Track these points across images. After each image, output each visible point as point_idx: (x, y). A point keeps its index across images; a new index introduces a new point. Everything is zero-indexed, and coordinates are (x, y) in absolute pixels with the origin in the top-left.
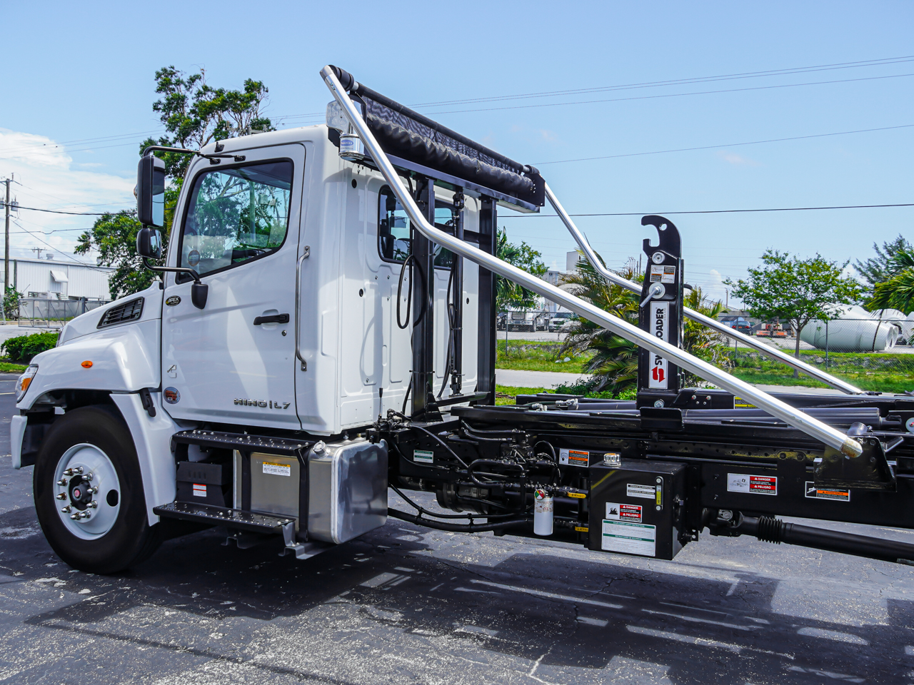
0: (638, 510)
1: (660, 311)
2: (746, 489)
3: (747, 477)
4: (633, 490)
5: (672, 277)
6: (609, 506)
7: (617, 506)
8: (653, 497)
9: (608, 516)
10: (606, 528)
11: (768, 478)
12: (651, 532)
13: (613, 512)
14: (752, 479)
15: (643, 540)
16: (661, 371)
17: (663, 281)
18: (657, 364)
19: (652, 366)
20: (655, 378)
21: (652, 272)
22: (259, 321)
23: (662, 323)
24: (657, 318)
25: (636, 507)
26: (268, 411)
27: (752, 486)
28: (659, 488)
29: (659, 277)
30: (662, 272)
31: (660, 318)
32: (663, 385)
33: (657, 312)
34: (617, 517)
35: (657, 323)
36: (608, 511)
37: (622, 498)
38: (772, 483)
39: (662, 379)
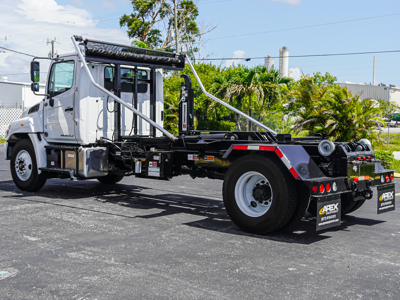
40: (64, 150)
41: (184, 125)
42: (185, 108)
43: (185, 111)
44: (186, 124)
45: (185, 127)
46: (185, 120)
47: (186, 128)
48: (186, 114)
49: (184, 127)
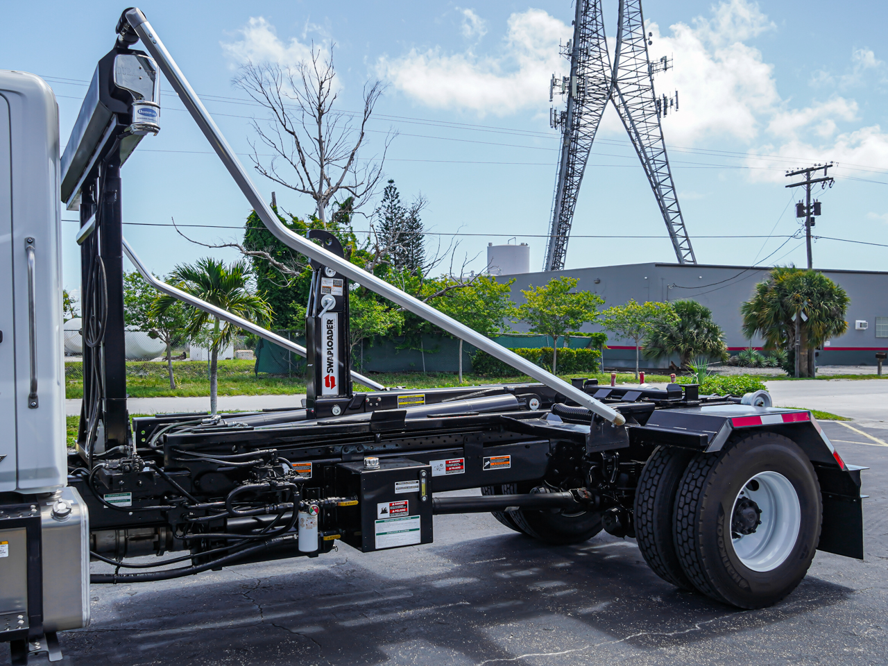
0: (405, 505)
1: (330, 322)
2: (443, 472)
3: (443, 462)
4: (401, 488)
5: (341, 289)
6: (381, 506)
7: (386, 505)
8: (417, 490)
9: (380, 516)
10: (378, 527)
11: (458, 460)
12: (416, 522)
13: (384, 511)
14: (447, 463)
15: (411, 530)
16: (333, 378)
17: (333, 293)
18: (328, 372)
19: (324, 374)
20: (327, 385)
21: (323, 285)
23: (332, 333)
24: (328, 328)
25: (403, 502)
27: (447, 469)
28: (423, 481)
29: (329, 289)
30: (331, 285)
31: (330, 328)
32: (334, 391)
33: (328, 323)
34: (387, 515)
35: (328, 333)
36: (379, 511)
37: (391, 496)
38: (461, 463)
39: (333, 385)
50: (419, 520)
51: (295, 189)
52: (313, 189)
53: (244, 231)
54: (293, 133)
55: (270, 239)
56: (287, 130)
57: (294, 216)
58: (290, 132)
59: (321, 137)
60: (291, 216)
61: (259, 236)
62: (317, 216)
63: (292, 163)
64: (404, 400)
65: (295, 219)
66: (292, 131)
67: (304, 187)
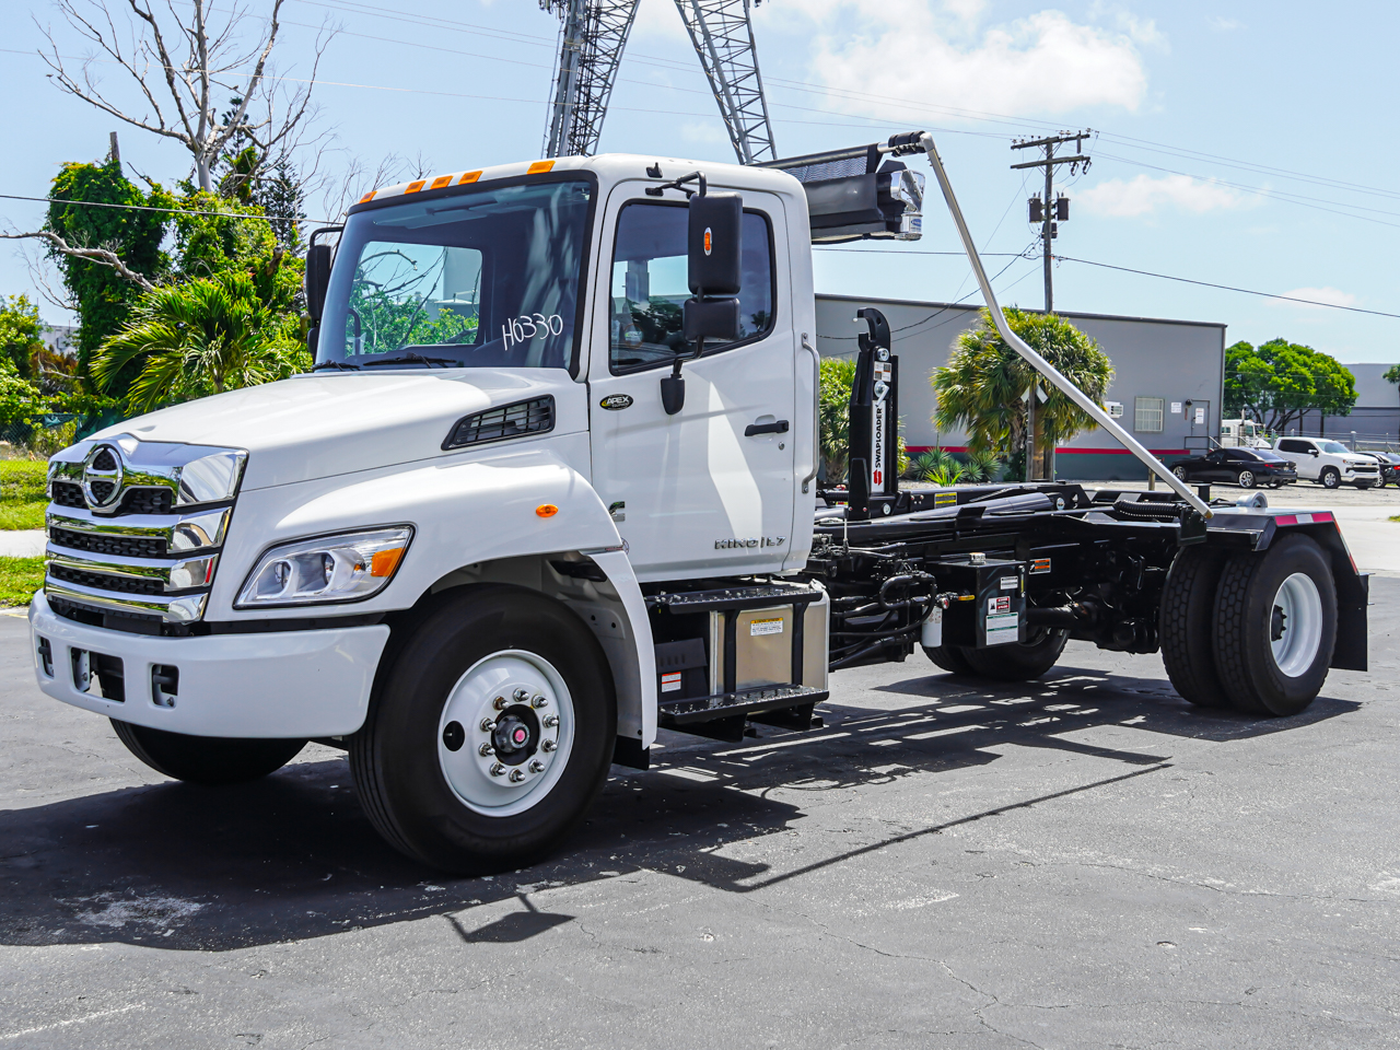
0: (1008, 601)
4: (1005, 583)
5: (889, 375)
6: (990, 602)
7: (994, 601)
8: (1016, 586)
9: (991, 612)
10: (990, 624)
12: (1014, 619)
13: (993, 607)
15: (1010, 627)
16: (880, 474)
17: (883, 379)
18: (877, 467)
19: (874, 469)
22: (751, 431)
23: (880, 423)
25: (1006, 598)
26: (759, 551)
28: (1022, 577)
30: (881, 370)
32: (881, 488)
33: (877, 412)
34: (995, 611)
36: (990, 607)
37: (998, 592)
40: (730, 614)
41: (875, 473)
42: (879, 417)
43: (879, 429)
44: (882, 469)
45: (880, 482)
46: (878, 460)
47: (882, 484)
48: (883, 438)
49: (876, 482)
50: (1016, 617)
51: (144, 127)
52: (188, 130)
53: (47, 206)
54: (149, 19)
55: (109, 226)
56: (137, 11)
57: (155, 182)
58: (144, 15)
59: (201, 28)
60: (148, 180)
61: (86, 218)
62: (196, 183)
63: (135, 75)
64: (940, 499)
65: (157, 188)
66: (148, 14)
67: (162, 123)
